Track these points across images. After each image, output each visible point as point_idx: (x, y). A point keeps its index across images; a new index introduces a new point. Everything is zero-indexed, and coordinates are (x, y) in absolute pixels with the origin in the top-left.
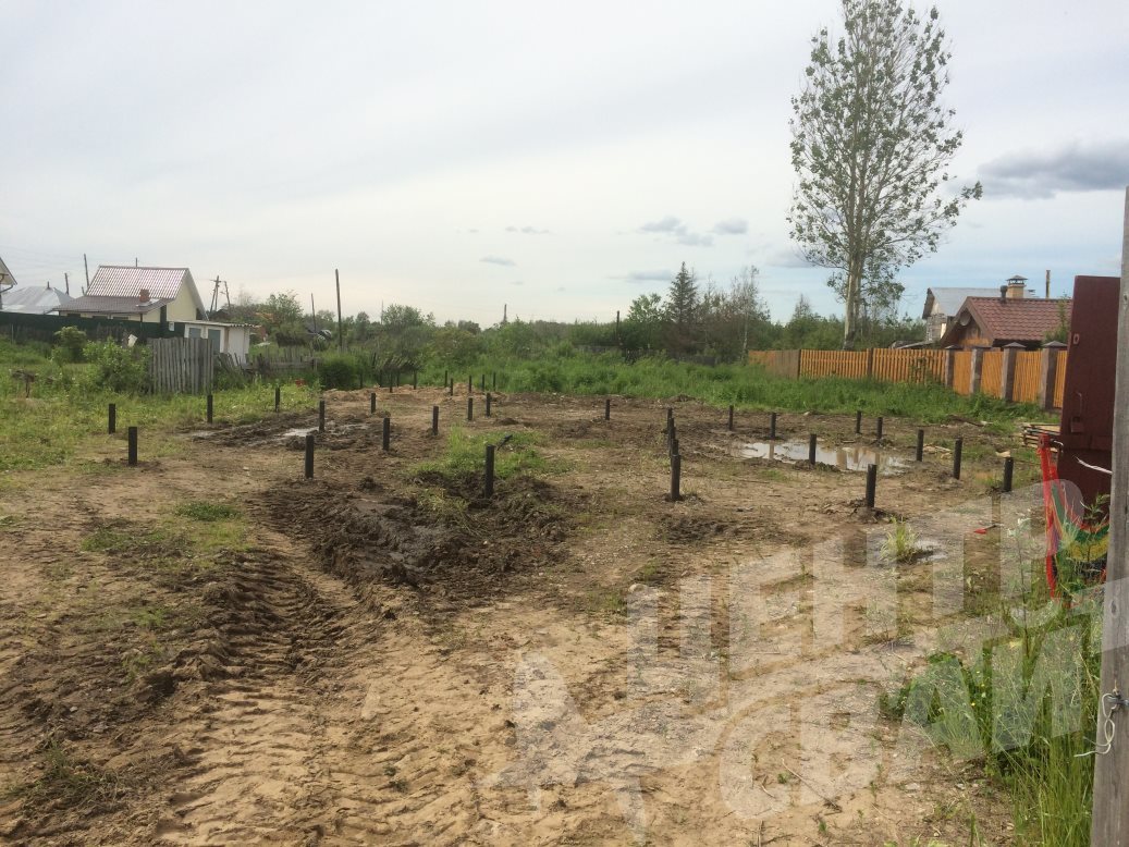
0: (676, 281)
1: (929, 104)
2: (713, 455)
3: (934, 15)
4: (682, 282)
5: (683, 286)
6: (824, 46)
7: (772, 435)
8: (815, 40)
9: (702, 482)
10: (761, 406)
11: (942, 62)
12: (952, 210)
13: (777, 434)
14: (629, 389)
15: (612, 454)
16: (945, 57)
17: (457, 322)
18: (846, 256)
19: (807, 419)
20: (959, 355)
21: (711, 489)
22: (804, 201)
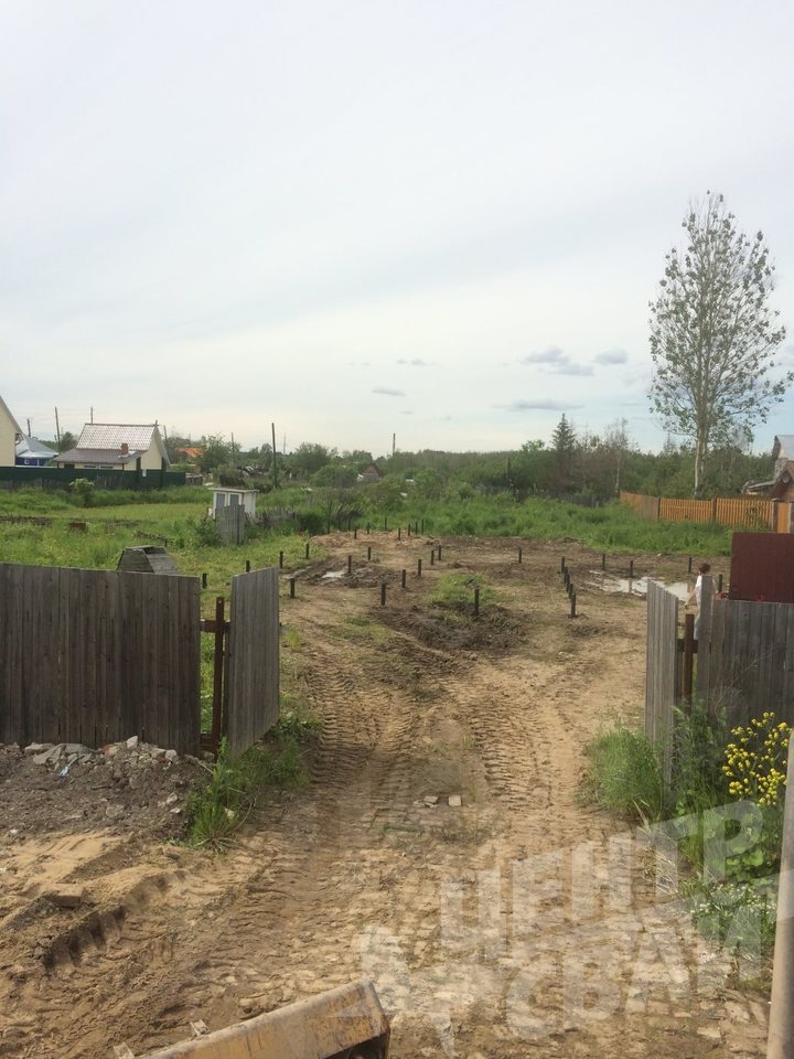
0: (557, 429)
1: (758, 306)
2: (591, 590)
3: (760, 237)
4: (563, 431)
5: (564, 434)
6: (675, 262)
7: (631, 573)
8: (668, 257)
9: (586, 608)
10: (626, 549)
11: (768, 272)
12: (779, 389)
13: (635, 574)
14: (525, 532)
15: (532, 590)
16: (770, 269)
17: (352, 452)
18: (695, 426)
19: (659, 559)
20: (781, 506)
21: (591, 611)
22: (660, 382)
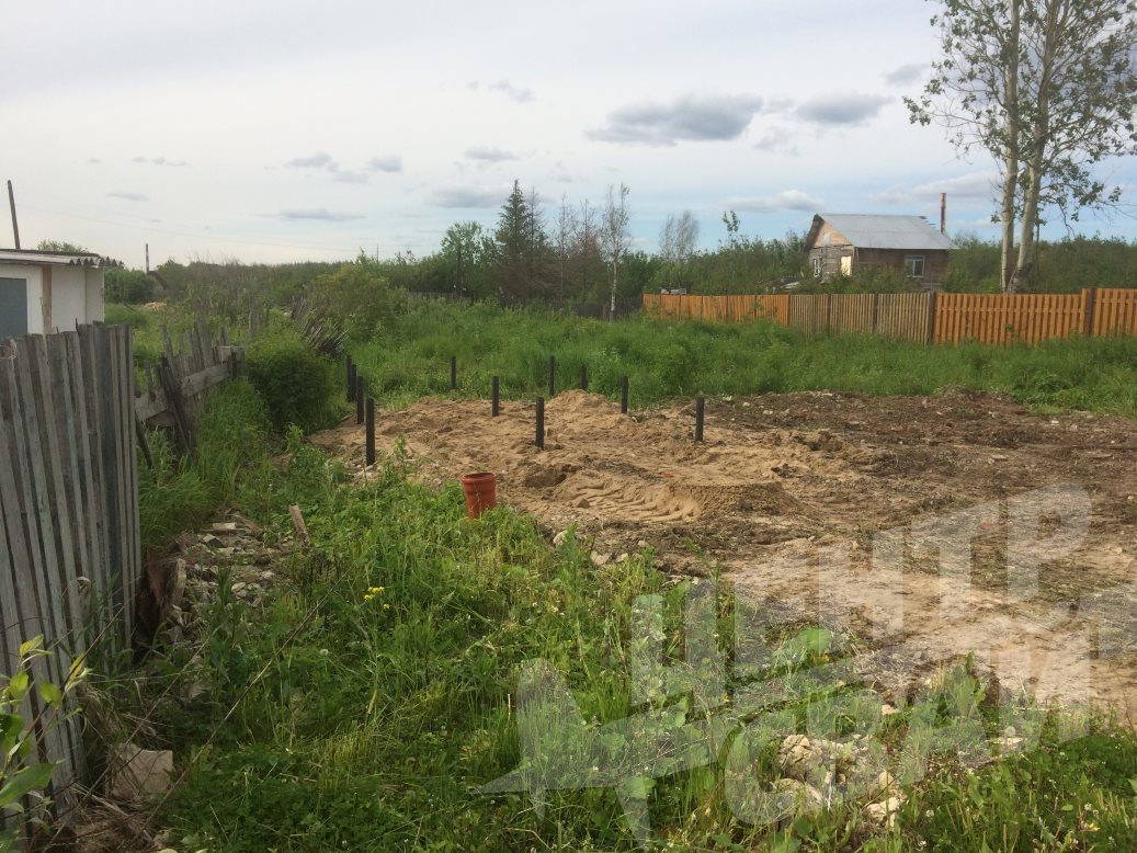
0: (508, 204)
4: (515, 206)
5: (518, 210)
